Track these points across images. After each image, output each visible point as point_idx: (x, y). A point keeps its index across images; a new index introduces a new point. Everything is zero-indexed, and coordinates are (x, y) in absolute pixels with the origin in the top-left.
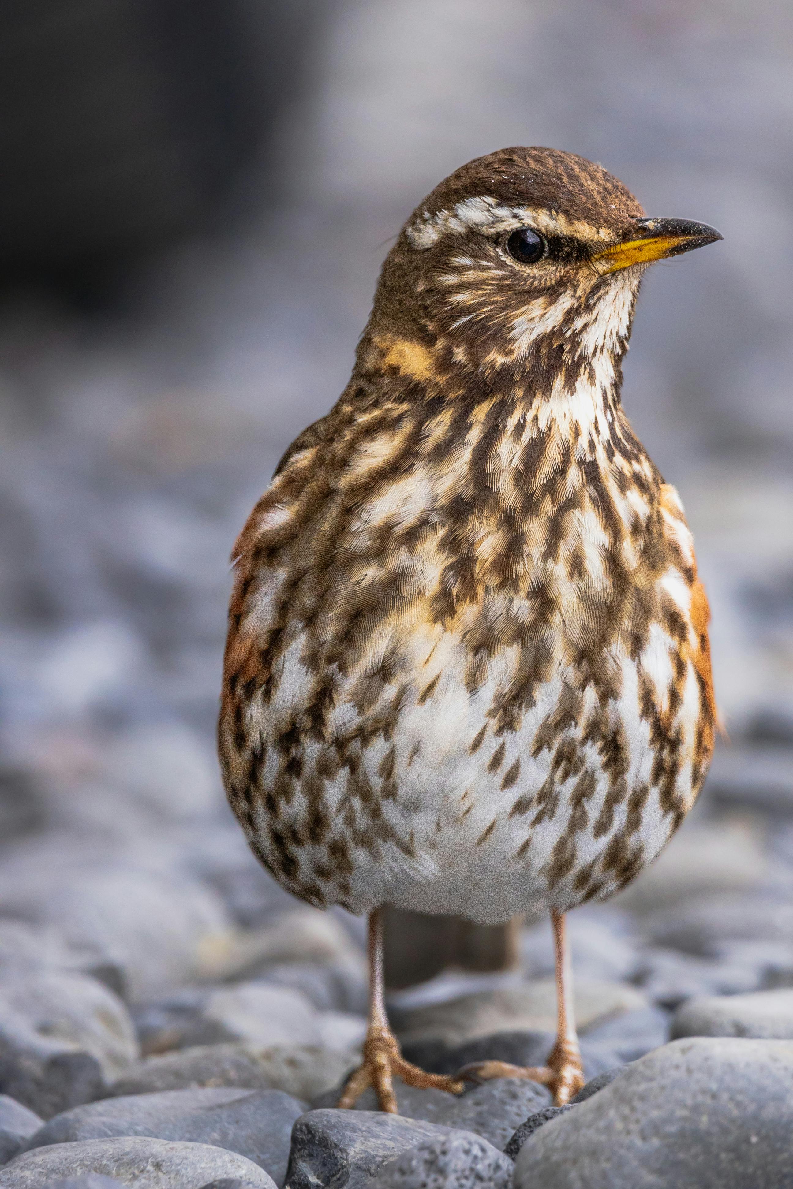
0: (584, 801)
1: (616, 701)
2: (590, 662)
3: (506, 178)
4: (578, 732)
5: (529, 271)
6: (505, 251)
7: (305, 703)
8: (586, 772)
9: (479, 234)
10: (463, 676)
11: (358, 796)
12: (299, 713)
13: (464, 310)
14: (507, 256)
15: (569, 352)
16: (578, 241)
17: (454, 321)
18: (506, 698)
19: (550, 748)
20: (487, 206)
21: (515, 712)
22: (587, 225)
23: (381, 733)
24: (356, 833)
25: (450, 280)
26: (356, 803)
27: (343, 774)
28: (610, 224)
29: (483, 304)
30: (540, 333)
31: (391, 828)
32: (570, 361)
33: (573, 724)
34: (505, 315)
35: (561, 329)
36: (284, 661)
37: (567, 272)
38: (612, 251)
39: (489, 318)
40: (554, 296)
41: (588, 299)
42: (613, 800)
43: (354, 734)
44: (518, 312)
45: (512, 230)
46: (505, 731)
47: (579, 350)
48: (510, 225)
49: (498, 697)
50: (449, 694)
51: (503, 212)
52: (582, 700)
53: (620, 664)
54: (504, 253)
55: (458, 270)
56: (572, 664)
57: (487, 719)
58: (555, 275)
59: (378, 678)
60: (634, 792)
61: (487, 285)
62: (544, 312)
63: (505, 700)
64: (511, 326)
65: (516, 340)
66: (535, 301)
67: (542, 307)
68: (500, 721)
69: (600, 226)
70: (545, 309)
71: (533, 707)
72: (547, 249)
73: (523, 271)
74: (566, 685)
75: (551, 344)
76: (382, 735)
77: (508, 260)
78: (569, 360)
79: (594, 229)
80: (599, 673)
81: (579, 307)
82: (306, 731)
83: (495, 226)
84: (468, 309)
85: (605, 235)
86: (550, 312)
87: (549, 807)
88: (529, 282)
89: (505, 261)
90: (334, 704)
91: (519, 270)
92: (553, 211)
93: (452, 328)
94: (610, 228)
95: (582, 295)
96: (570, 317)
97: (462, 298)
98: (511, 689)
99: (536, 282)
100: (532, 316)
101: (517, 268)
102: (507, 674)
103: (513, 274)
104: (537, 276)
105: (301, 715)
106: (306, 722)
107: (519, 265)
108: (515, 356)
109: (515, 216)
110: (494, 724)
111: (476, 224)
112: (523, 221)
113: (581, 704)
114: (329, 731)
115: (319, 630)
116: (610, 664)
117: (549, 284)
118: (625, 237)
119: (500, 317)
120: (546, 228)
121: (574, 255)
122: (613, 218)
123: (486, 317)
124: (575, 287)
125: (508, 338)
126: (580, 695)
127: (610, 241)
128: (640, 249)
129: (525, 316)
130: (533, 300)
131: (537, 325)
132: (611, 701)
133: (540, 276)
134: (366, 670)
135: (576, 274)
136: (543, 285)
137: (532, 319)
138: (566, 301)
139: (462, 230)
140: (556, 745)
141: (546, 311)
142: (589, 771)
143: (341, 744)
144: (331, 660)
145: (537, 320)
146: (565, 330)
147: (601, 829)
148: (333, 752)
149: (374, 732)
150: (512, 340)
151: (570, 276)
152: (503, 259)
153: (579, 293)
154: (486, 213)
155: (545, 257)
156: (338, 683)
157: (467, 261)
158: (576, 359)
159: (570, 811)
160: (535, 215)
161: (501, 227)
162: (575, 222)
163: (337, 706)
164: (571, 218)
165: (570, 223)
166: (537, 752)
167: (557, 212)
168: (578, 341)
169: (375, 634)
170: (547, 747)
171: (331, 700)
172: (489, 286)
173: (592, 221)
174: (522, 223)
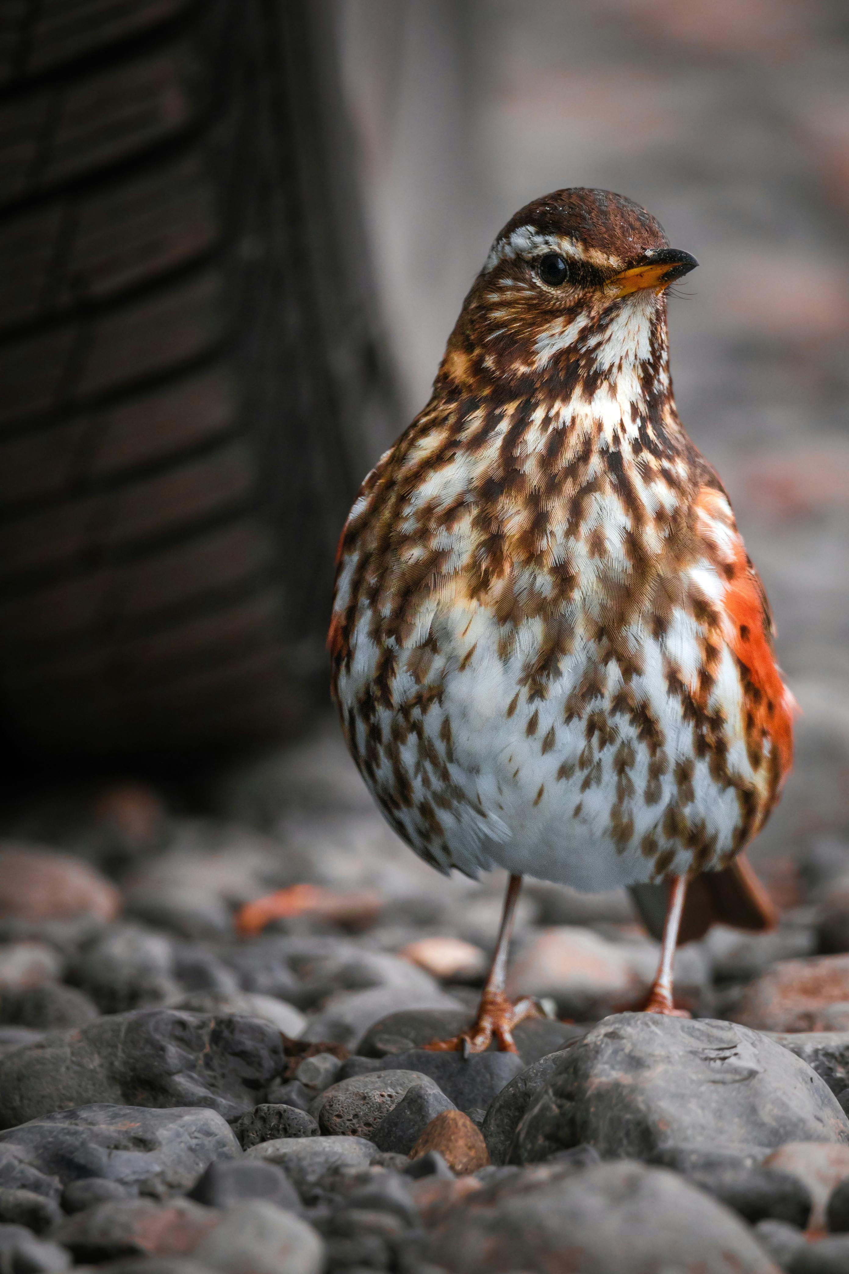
0: (627, 769)
1: (640, 677)
2: (611, 640)
3: (548, 209)
4: (606, 704)
5: (553, 292)
6: (537, 274)
7: (374, 674)
8: (623, 742)
9: (522, 259)
10: (495, 647)
11: (428, 759)
12: (371, 682)
13: (499, 325)
14: (538, 278)
15: (584, 367)
16: (592, 266)
17: (490, 334)
18: (534, 668)
19: (580, 718)
20: (529, 234)
21: (544, 680)
22: (599, 252)
23: (436, 700)
24: (435, 795)
25: (494, 297)
26: (428, 766)
27: (412, 738)
28: (619, 252)
29: (515, 320)
30: (559, 349)
31: (461, 790)
32: (585, 375)
33: (599, 697)
34: (531, 331)
35: (576, 346)
36: (357, 636)
37: (584, 295)
38: (619, 277)
39: (517, 333)
40: (572, 316)
41: (600, 319)
42: (656, 771)
43: (414, 701)
44: (541, 328)
45: (543, 254)
46: (536, 699)
47: (595, 366)
48: (542, 250)
49: (527, 667)
50: (485, 663)
51: (539, 239)
52: (605, 674)
53: (642, 643)
54: (536, 276)
55: (502, 290)
56: (593, 640)
57: (518, 687)
58: (574, 297)
59: (428, 649)
60: (678, 764)
61: (519, 304)
62: (563, 330)
63: (533, 670)
64: (534, 341)
65: (538, 353)
66: (557, 319)
67: (562, 324)
68: (531, 689)
69: (611, 254)
70: (564, 326)
71: (561, 678)
72: (568, 273)
73: (549, 293)
74: (589, 659)
75: (568, 359)
76: (437, 702)
77: (538, 282)
78: (584, 373)
79: (605, 256)
80: (620, 649)
81: (592, 326)
82: (378, 700)
83: (532, 251)
84: (502, 324)
85: (614, 262)
86: (568, 330)
87: (594, 773)
88: (552, 302)
89: (536, 283)
90: (395, 674)
91: (545, 291)
92: (573, 238)
93: (487, 340)
94: (619, 256)
95: (595, 316)
96: (584, 334)
97: (498, 315)
98: (538, 661)
99: (558, 303)
100: (554, 332)
101: (544, 289)
102: (534, 647)
103: (541, 293)
104: (559, 297)
105: (372, 684)
106: (376, 691)
107: (547, 287)
108: (535, 366)
109: (547, 243)
110: (525, 692)
111: (522, 251)
112: (551, 247)
113: (604, 678)
114: (396, 699)
115: (380, 606)
116: (632, 643)
117: (568, 305)
118: (630, 266)
119: (527, 332)
120: (567, 253)
121: (589, 279)
122: (625, 248)
123: (516, 332)
124: (590, 309)
125: (531, 351)
126: (603, 670)
127: (618, 268)
128: (641, 275)
129: (547, 332)
130: (556, 318)
131: (557, 341)
132: (635, 677)
133: (562, 298)
134: (416, 642)
135: (592, 297)
136: (563, 306)
137: (553, 335)
138: (582, 321)
139: (513, 256)
140: (586, 715)
141: (565, 329)
142: (626, 741)
143: (405, 710)
144: (390, 633)
145: (557, 336)
146: (580, 346)
147: (652, 797)
148: (401, 718)
149: (430, 699)
150: (536, 353)
151: (586, 298)
152: (534, 281)
153: (593, 314)
154: (528, 241)
155: (567, 280)
156: (396, 654)
157: (509, 282)
158: (591, 373)
159: (615, 778)
160: (560, 241)
161: (536, 252)
162: (591, 249)
163: (398, 676)
164: (587, 245)
165: (586, 250)
166: (569, 719)
167: (577, 240)
168: (593, 358)
169: (422, 609)
170: (577, 716)
171: (393, 672)
172: (520, 305)
173: (604, 248)
174: (550, 248)
